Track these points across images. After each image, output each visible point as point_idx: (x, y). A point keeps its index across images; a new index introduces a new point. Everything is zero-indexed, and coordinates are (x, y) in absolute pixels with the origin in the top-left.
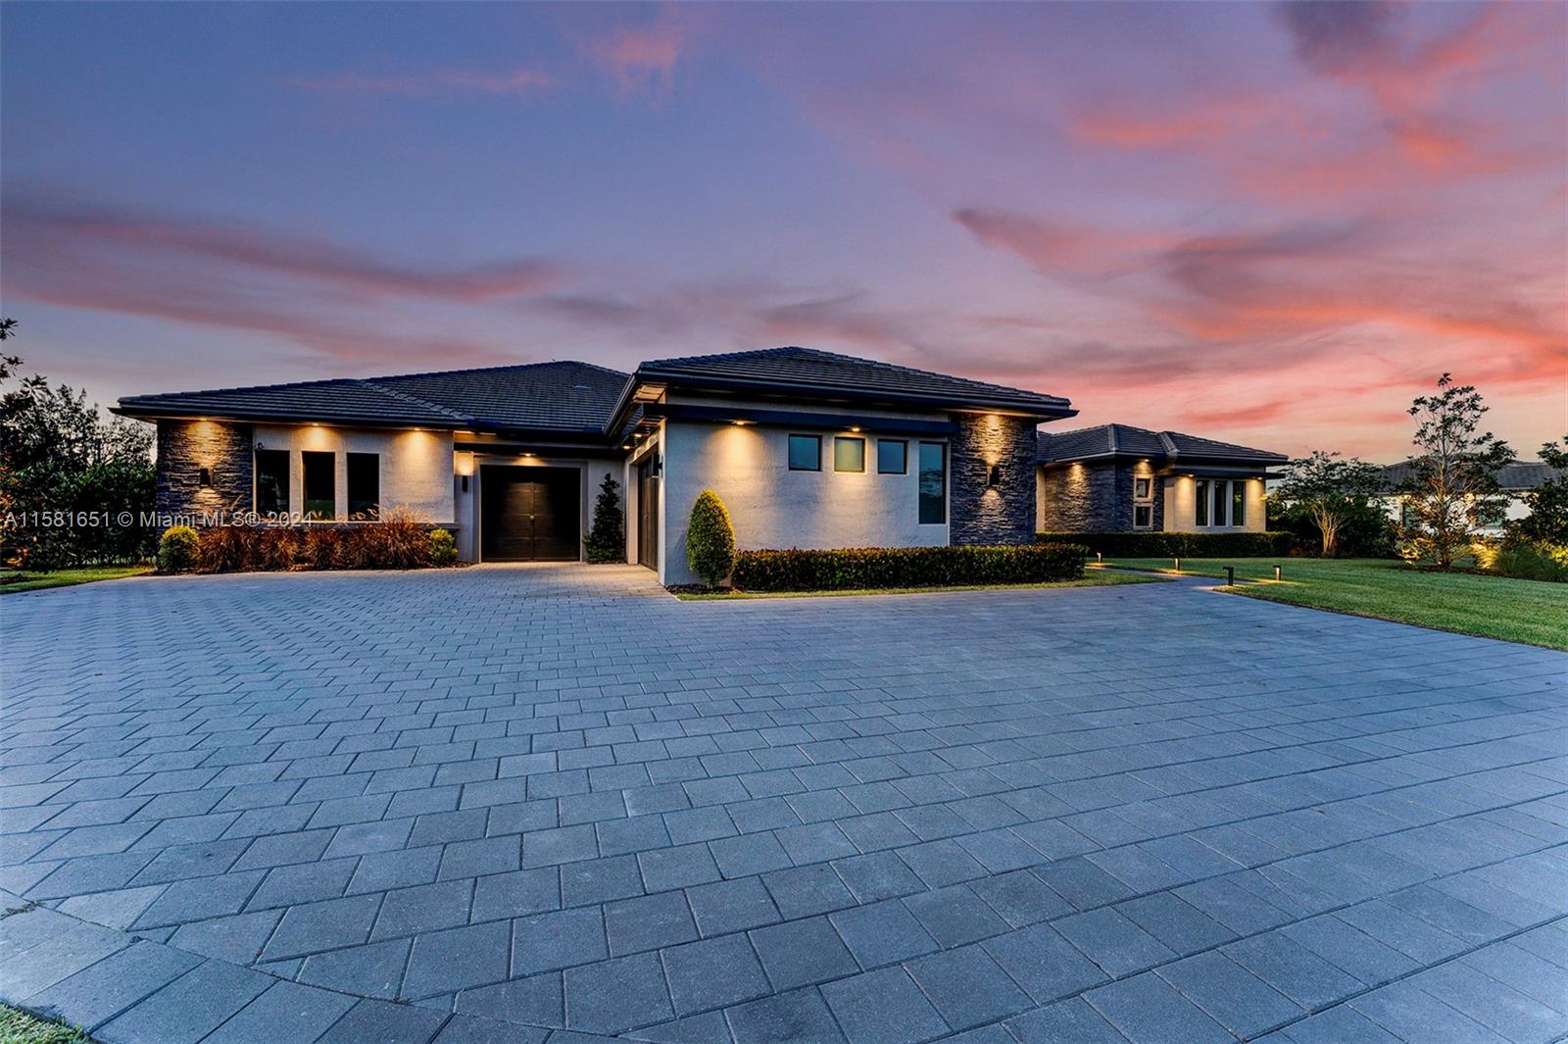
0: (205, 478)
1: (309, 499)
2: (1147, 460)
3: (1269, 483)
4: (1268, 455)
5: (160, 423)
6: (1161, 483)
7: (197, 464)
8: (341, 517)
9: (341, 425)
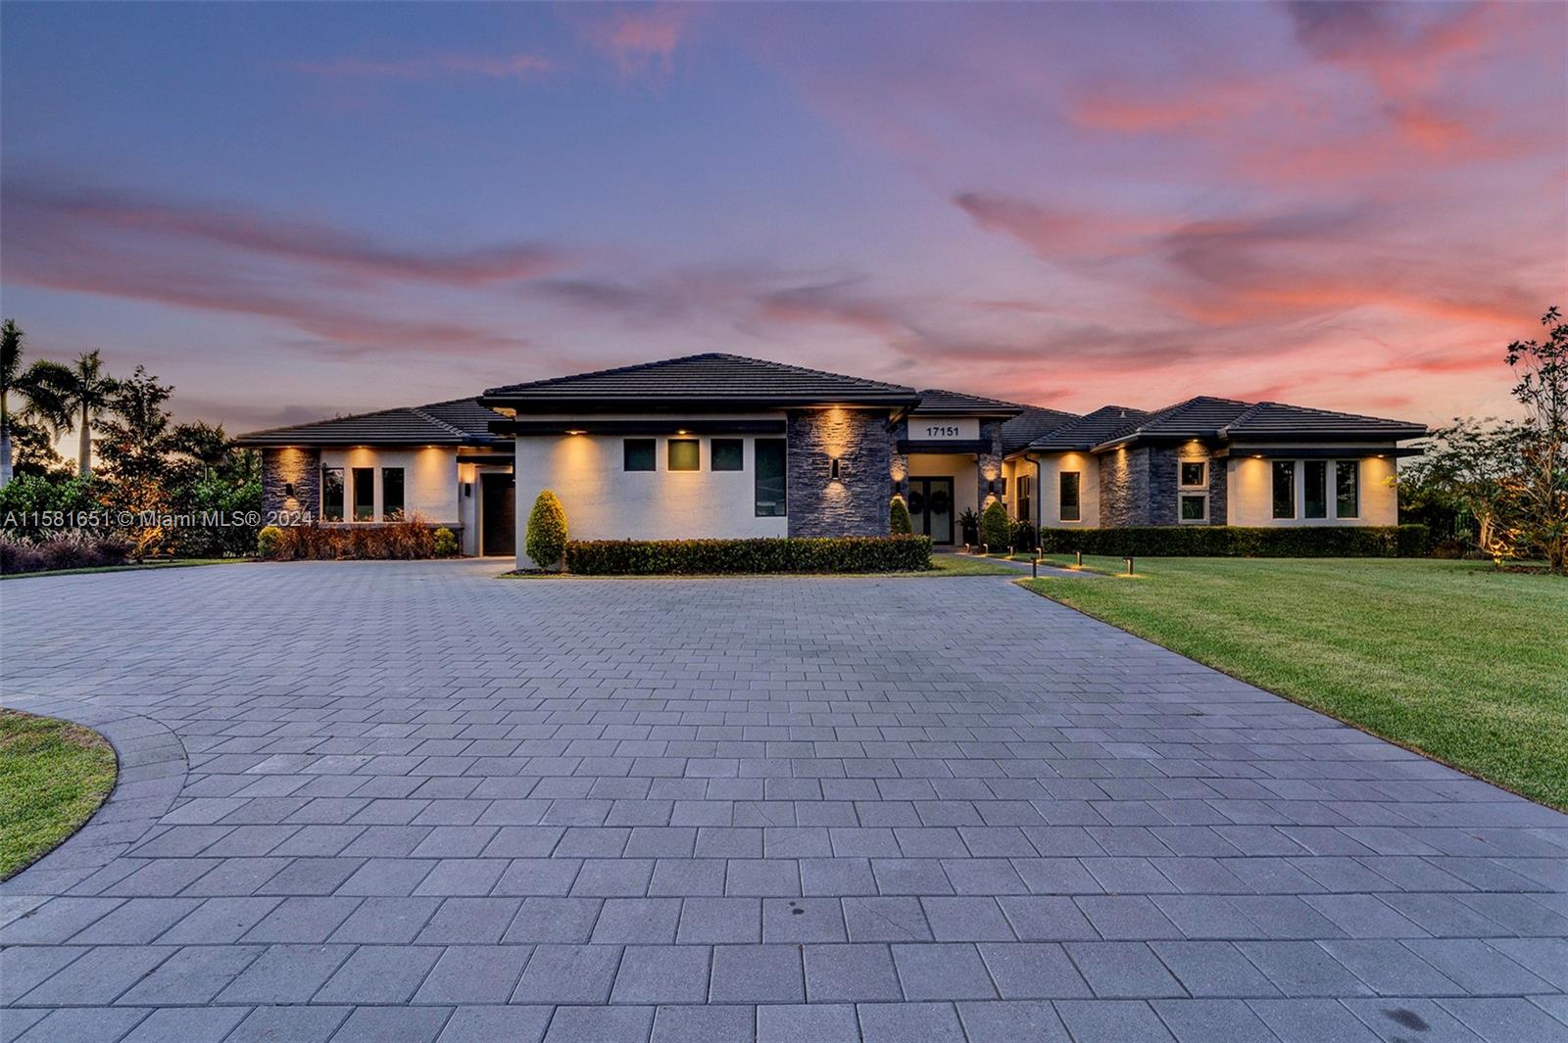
0: (290, 491)
1: (359, 504)
2: (1196, 441)
3: (1402, 462)
4: (1397, 424)
5: (264, 450)
6: (1220, 467)
7: (286, 481)
8: (378, 518)
9: (379, 447)
